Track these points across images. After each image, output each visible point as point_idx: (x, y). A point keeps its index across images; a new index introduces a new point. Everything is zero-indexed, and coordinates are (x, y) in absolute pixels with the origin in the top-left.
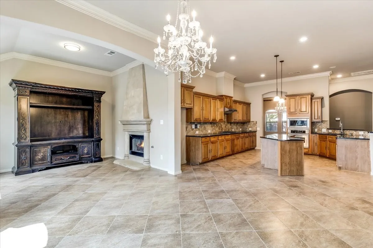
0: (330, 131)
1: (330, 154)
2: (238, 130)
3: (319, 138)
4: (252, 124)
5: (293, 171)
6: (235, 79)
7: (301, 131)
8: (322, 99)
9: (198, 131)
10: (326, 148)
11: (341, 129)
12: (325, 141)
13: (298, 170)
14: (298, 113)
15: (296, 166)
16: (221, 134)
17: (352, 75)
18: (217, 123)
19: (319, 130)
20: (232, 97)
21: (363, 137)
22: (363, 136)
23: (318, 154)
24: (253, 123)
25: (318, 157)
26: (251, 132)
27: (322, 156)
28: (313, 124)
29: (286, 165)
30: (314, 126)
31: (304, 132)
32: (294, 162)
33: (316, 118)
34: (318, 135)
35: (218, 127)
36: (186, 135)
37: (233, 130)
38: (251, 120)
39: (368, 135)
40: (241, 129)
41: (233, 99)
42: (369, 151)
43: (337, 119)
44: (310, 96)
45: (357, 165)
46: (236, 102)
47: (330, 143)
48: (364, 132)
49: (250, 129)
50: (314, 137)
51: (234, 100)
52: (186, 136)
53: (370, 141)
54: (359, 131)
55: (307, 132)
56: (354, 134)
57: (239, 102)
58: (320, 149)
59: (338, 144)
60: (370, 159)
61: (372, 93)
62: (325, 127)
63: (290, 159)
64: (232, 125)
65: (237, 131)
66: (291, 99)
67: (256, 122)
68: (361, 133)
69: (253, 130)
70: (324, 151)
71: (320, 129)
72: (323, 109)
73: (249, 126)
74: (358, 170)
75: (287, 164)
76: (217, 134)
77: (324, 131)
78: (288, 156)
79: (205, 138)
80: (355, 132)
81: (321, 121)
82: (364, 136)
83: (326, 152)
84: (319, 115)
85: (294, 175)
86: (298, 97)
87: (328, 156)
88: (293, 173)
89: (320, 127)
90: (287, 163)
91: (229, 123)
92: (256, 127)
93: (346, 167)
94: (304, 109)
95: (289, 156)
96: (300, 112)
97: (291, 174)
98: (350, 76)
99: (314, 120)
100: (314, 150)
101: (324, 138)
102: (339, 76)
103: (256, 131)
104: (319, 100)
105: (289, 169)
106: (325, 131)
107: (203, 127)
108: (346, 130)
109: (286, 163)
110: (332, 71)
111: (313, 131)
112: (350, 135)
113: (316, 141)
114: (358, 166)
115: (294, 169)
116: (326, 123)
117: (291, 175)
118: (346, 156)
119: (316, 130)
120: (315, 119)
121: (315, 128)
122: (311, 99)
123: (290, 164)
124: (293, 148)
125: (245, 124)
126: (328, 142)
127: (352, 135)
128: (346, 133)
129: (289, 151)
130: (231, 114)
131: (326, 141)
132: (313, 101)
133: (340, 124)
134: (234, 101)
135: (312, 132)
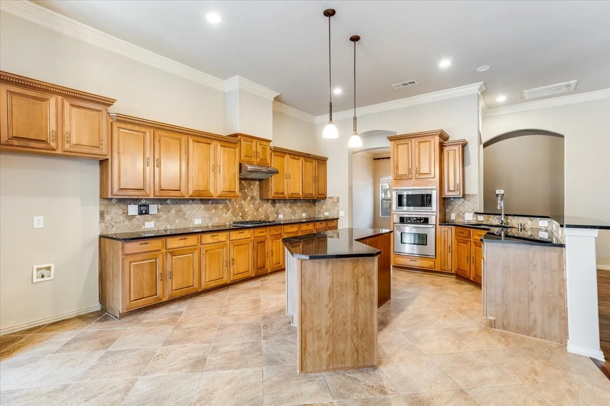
0: (481, 218)
1: (476, 275)
2: (296, 215)
3: (456, 235)
4: (329, 204)
5: (343, 354)
6: (277, 99)
7: (420, 219)
8: (464, 145)
9: (153, 223)
10: (469, 258)
11: (500, 215)
12: (466, 244)
13: (357, 351)
14: (414, 177)
15: (352, 340)
16: (239, 227)
17: (527, 98)
18: (228, 202)
19: (458, 216)
20: (269, 141)
21: (547, 233)
22: (546, 231)
23: (453, 272)
24: (331, 201)
25: (453, 279)
26: (327, 220)
27: (462, 277)
28: (445, 202)
29: (320, 338)
30: (449, 207)
31: (426, 221)
32: (345, 324)
33: (452, 188)
34: (453, 228)
35: (231, 210)
36: (98, 234)
37: (281, 217)
38: (328, 195)
39: (560, 232)
40: (304, 215)
41: (272, 144)
42: (563, 279)
43: (497, 192)
44: (437, 139)
45: (533, 316)
46: (280, 152)
47: (477, 247)
48: (549, 222)
49: (326, 214)
50: (446, 233)
51: (275, 148)
52: (101, 237)
53: (568, 251)
54: (539, 219)
55: (433, 220)
56: (527, 227)
57: (290, 154)
58: (457, 262)
59: (485, 258)
60: (565, 302)
61: (562, 136)
62: (470, 210)
63: (332, 316)
64: (277, 205)
65: (295, 218)
66: (399, 146)
67: (338, 198)
68: (543, 223)
69: (332, 217)
70: (466, 267)
71: (461, 214)
72: (466, 168)
73: (324, 206)
74: (534, 333)
75: (324, 334)
76: (228, 227)
77: (469, 218)
78: (327, 306)
79: (141, 242)
80: (529, 222)
81: (461, 196)
82: (550, 232)
83: (469, 269)
84: (458, 182)
85: (345, 369)
86: (413, 140)
87: (471, 279)
88: (343, 362)
89: (461, 208)
90: (324, 331)
91: (268, 200)
92: (338, 209)
93: (505, 323)
94: (424, 169)
95: (329, 307)
96: (418, 176)
97: (335, 364)
98: (522, 100)
99: (447, 194)
100: (445, 263)
101: (464, 235)
102: (501, 98)
103: (337, 219)
104: (456, 148)
105: (328, 349)
106: (472, 219)
107: (173, 211)
108: (511, 215)
109: (319, 332)
110: (485, 84)
111: (447, 218)
112: (520, 227)
113: (450, 242)
114: (535, 321)
115: (347, 346)
116: (472, 200)
117: (334, 370)
118: (503, 291)
119: (453, 217)
120: (449, 191)
121: (451, 211)
122: (442, 146)
123: (331, 332)
124: (345, 281)
125: (317, 203)
126: (473, 245)
127: (524, 229)
128: (512, 224)
129: (331, 292)
130: (267, 180)
131: (469, 243)
132: (446, 149)
133: (499, 202)
134: (274, 151)
135: (444, 221)
